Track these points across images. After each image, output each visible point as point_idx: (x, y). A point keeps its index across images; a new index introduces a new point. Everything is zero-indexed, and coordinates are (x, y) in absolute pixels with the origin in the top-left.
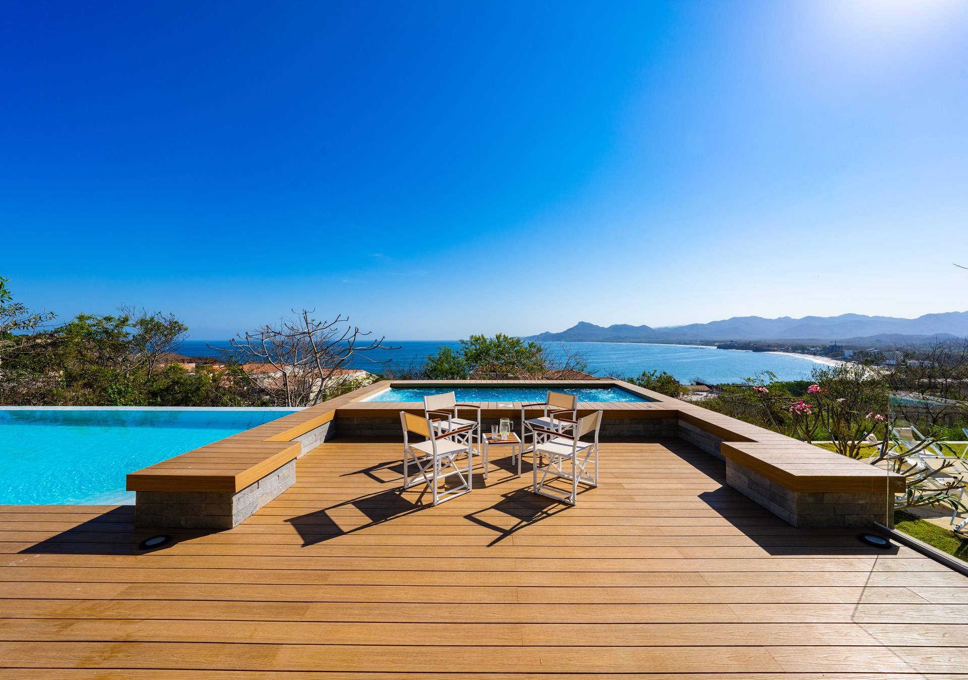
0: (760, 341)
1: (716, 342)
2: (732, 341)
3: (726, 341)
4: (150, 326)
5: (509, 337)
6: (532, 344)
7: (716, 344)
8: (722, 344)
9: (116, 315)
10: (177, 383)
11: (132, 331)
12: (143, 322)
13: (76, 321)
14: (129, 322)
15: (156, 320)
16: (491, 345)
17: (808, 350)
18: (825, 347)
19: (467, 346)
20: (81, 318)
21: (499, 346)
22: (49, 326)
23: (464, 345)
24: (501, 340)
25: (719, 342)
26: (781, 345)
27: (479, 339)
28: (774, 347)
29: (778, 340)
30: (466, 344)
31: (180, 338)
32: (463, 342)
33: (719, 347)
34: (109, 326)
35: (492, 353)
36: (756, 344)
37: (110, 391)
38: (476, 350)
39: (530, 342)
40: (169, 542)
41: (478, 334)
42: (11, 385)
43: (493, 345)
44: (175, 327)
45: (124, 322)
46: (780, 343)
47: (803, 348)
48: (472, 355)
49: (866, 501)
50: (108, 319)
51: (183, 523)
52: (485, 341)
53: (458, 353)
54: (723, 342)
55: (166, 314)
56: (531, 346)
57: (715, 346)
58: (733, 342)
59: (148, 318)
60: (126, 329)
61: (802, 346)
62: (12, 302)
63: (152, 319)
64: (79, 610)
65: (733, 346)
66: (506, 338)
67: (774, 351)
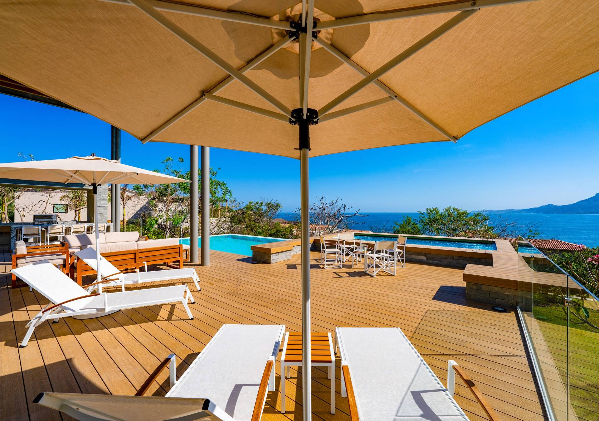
4: (270, 206)
9: (259, 201)
10: (278, 231)
11: (264, 208)
12: (267, 204)
13: (249, 204)
14: (263, 204)
15: (271, 203)
19: (423, 216)
20: (250, 203)
21: (449, 215)
22: (242, 206)
24: (451, 211)
27: (433, 211)
30: (423, 214)
31: (280, 211)
32: (420, 213)
34: (257, 206)
37: (257, 232)
38: (430, 218)
40: (257, 263)
41: (432, 208)
42: (233, 228)
43: (443, 215)
44: (278, 206)
45: (261, 204)
48: (427, 222)
49: (511, 293)
50: (257, 203)
51: (261, 260)
52: (437, 212)
53: (416, 220)
55: (275, 201)
59: (269, 202)
60: (262, 207)
62: (233, 198)
63: (270, 203)
64: (241, 268)
66: (453, 210)
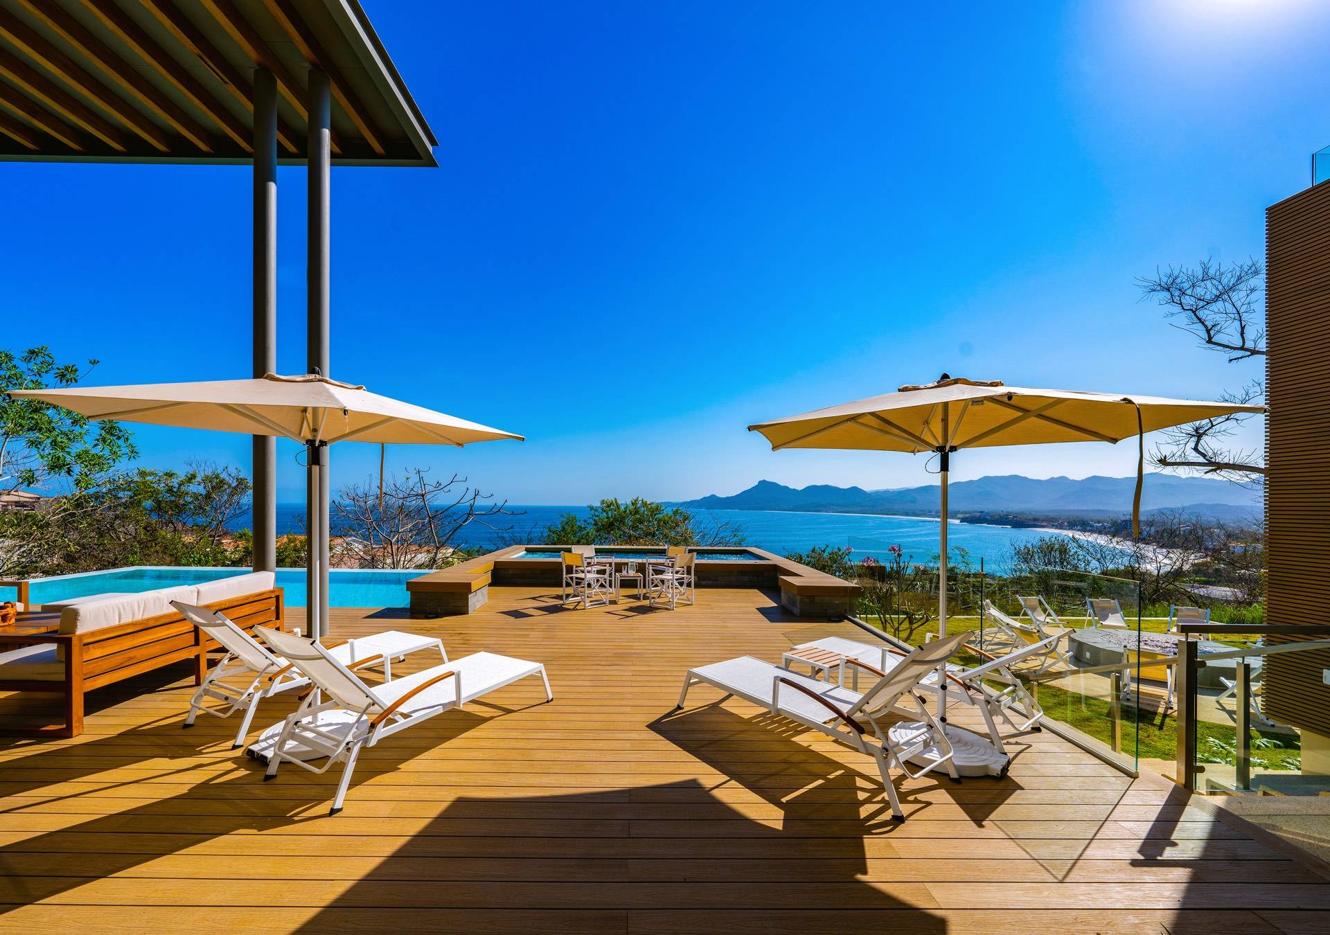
0: (1022, 513)
1: (959, 512)
2: (982, 512)
3: (974, 512)
5: (648, 503)
6: (677, 511)
7: (959, 516)
8: (967, 515)
9: (178, 471)
12: (206, 479)
16: (625, 511)
17: (1091, 526)
18: (1116, 522)
19: (597, 513)
21: (637, 512)
23: (593, 512)
24: (638, 505)
25: (962, 513)
26: (1053, 518)
27: (612, 503)
28: (1043, 521)
29: (1048, 511)
30: (596, 510)
32: (591, 508)
33: (963, 520)
34: (173, 483)
35: (629, 522)
36: (1016, 517)
38: (608, 518)
39: (675, 509)
41: (610, 498)
43: (628, 512)
45: (190, 479)
46: (1052, 515)
47: (1084, 523)
48: (604, 525)
51: (439, 611)
52: (618, 506)
53: (585, 521)
54: (969, 513)
56: (676, 513)
57: (958, 519)
58: (984, 514)
59: (213, 474)
61: (1082, 520)
65: (982, 520)
66: (644, 504)
67: (1043, 527)
